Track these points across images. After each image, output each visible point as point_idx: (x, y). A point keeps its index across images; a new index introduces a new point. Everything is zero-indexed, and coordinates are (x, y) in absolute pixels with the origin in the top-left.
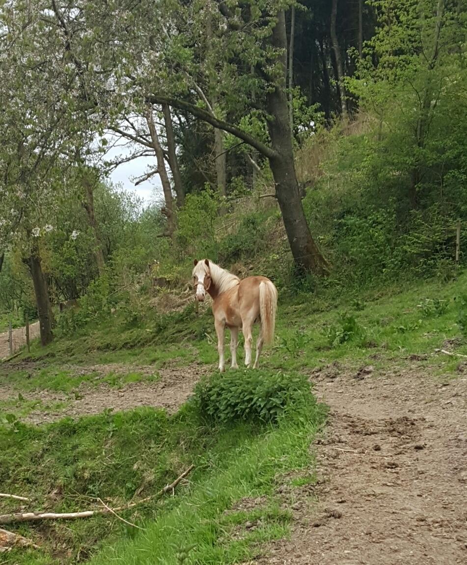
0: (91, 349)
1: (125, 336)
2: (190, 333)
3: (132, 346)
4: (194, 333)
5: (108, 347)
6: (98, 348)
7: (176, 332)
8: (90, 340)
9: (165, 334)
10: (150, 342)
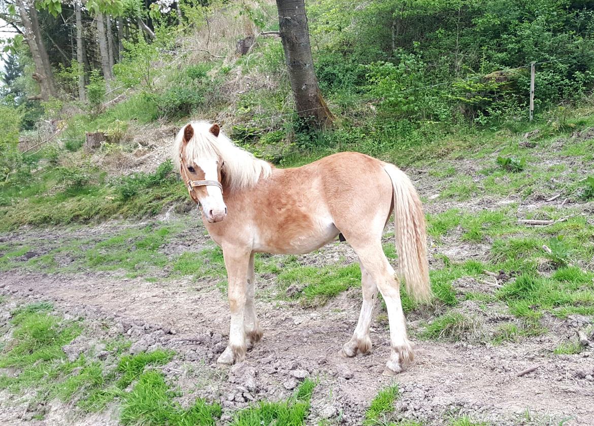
0: (19, 223)
1: (70, 205)
2: (177, 200)
3: (85, 219)
4: (184, 200)
5: (46, 220)
6: (30, 223)
7: (154, 200)
8: (13, 212)
9: (138, 201)
10: (115, 213)
